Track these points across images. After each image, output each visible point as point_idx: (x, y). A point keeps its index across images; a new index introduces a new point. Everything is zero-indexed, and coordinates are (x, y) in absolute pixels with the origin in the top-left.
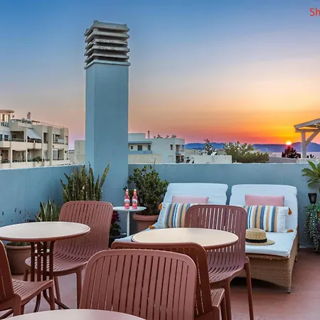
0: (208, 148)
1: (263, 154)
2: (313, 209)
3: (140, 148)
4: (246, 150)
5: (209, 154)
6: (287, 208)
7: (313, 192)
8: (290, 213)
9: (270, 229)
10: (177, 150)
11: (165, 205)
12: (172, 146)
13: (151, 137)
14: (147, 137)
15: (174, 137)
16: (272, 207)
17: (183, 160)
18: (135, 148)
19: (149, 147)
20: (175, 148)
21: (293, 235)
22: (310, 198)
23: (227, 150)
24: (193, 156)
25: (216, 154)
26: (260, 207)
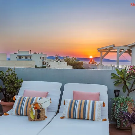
0: (57, 59)
1: (81, 62)
2: (117, 101)
3: (26, 58)
4: (74, 60)
5: (57, 61)
6: (102, 102)
7: (117, 89)
8: (104, 105)
9: (90, 118)
10: (43, 59)
11: (17, 98)
12: (41, 57)
13: (32, 53)
14: (30, 53)
15: (42, 53)
16: (92, 101)
17: (45, 64)
18: (24, 58)
19: (31, 57)
20: (42, 58)
21: (107, 123)
22: (115, 94)
23: (65, 60)
24: (50, 62)
25: (60, 61)
26: (84, 101)
